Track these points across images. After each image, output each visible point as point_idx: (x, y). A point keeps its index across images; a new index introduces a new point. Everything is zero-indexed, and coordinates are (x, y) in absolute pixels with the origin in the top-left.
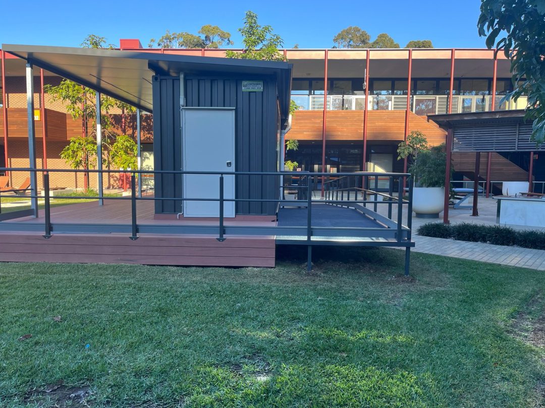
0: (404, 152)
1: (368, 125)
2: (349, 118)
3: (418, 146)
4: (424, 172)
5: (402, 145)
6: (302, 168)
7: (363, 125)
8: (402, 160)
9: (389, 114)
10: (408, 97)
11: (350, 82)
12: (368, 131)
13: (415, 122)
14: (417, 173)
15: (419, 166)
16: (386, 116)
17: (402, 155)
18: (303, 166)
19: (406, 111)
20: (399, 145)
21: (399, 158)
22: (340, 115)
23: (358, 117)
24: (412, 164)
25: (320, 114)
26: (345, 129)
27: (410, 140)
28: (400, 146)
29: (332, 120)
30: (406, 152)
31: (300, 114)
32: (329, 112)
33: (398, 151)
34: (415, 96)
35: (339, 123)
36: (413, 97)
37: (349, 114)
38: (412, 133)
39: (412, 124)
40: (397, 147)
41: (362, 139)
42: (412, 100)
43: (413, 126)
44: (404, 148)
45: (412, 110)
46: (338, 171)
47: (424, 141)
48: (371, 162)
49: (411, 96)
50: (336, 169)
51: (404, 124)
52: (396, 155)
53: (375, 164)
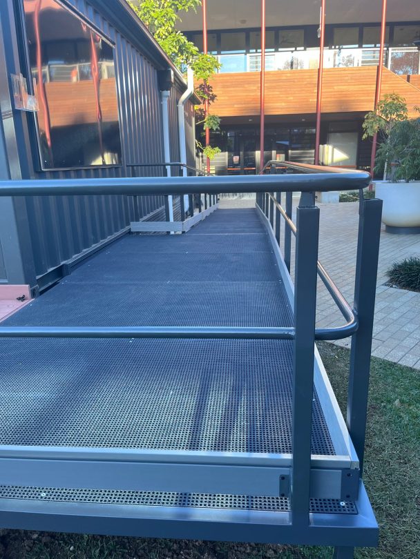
0: (372, 127)
1: (324, 90)
2: (296, 80)
3: (394, 117)
4: (402, 155)
5: (370, 116)
6: (239, 156)
7: (316, 91)
8: (370, 138)
9: (354, 72)
10: (380, 51)
11: (302, 32)
12: (323, 100)
13: (390, 82)
14: (391, 157)
15: (395, 146)
16: (349, 75)
17: (369, 131)
18: (241, 153)
19: (378, 67)
20: (365, 117)
21: (365, 136)
22: (284, 78)
23: (308, 80)
24: (384, 142)
25: (257, 77)
26: (292, 98)
27: (381, 107)
28: (367, 118)
29: (274, 85)
30: (376, 127)
31: (228, 78)
32: (269, 73)
33: (364, 126)
34: (390, 49)
35: (283, 90)
36: (388, 50)
37: (297, 74)
38: (386, 96)
39: (387, 85)
40: (363, 121)
41: (315, 112)
42: (387, 55)
43: (387, 88)
44: (372, 120)
45: (386, 65)
46: (287, 158)
47: (403, 108)
48: (329, 144)
49: (386, 49)
50: (283, 155)
51: (375, 86)
52: (361, 131)
53: (334, 147)
